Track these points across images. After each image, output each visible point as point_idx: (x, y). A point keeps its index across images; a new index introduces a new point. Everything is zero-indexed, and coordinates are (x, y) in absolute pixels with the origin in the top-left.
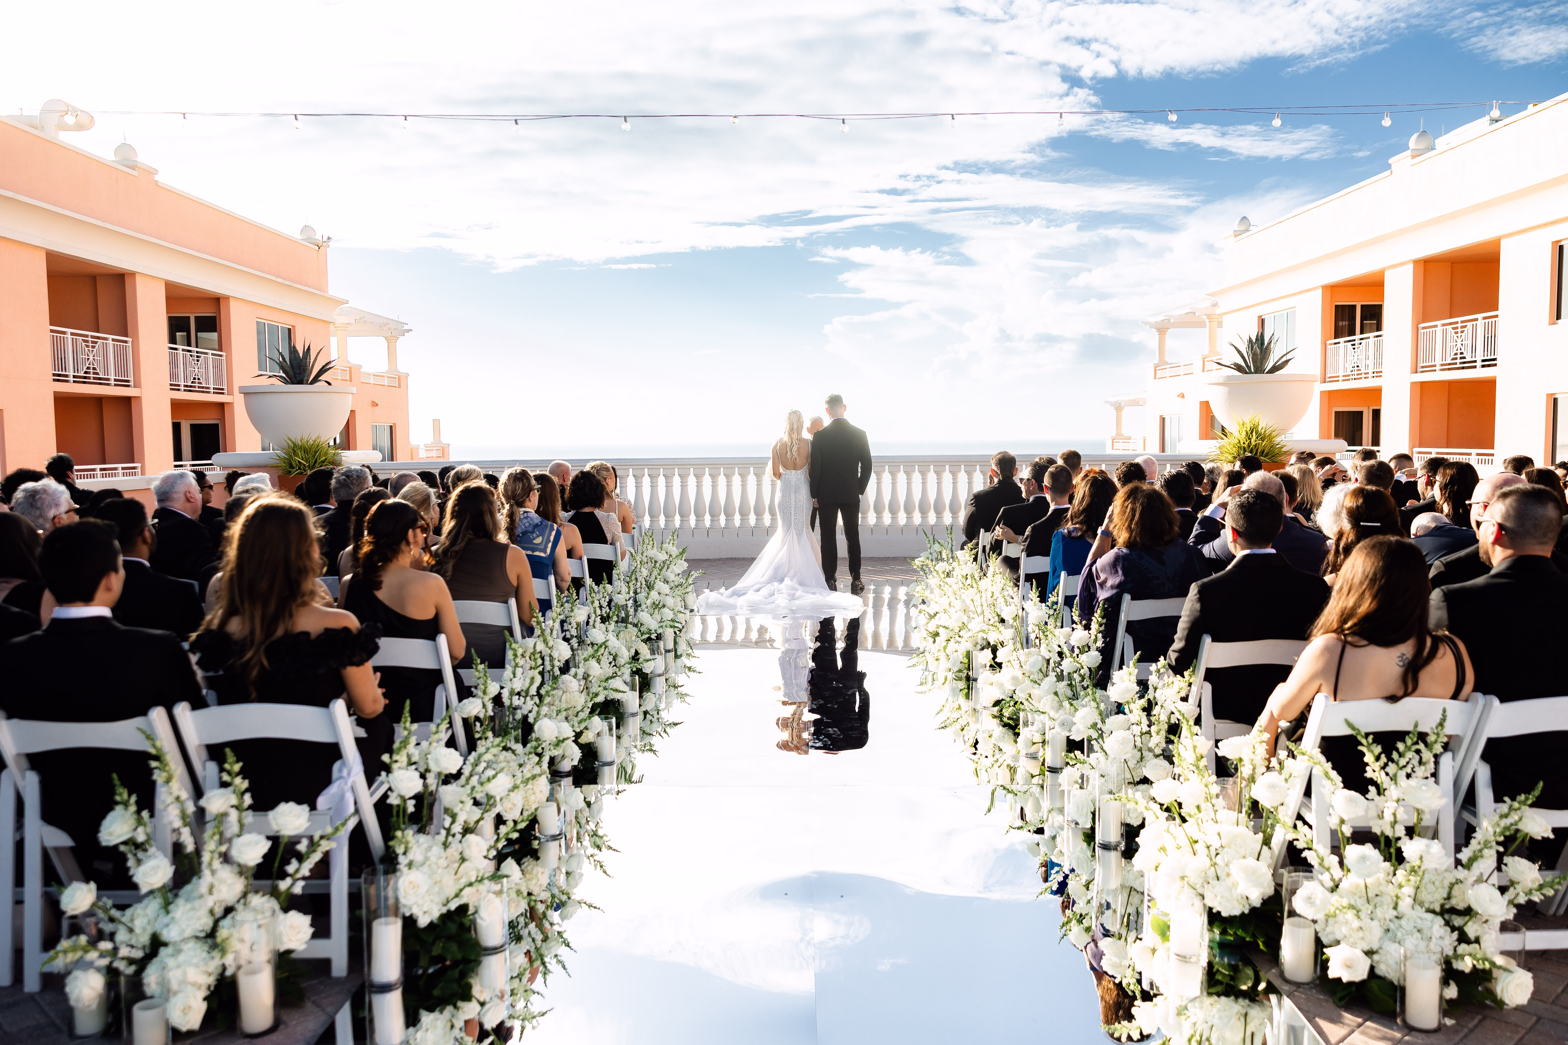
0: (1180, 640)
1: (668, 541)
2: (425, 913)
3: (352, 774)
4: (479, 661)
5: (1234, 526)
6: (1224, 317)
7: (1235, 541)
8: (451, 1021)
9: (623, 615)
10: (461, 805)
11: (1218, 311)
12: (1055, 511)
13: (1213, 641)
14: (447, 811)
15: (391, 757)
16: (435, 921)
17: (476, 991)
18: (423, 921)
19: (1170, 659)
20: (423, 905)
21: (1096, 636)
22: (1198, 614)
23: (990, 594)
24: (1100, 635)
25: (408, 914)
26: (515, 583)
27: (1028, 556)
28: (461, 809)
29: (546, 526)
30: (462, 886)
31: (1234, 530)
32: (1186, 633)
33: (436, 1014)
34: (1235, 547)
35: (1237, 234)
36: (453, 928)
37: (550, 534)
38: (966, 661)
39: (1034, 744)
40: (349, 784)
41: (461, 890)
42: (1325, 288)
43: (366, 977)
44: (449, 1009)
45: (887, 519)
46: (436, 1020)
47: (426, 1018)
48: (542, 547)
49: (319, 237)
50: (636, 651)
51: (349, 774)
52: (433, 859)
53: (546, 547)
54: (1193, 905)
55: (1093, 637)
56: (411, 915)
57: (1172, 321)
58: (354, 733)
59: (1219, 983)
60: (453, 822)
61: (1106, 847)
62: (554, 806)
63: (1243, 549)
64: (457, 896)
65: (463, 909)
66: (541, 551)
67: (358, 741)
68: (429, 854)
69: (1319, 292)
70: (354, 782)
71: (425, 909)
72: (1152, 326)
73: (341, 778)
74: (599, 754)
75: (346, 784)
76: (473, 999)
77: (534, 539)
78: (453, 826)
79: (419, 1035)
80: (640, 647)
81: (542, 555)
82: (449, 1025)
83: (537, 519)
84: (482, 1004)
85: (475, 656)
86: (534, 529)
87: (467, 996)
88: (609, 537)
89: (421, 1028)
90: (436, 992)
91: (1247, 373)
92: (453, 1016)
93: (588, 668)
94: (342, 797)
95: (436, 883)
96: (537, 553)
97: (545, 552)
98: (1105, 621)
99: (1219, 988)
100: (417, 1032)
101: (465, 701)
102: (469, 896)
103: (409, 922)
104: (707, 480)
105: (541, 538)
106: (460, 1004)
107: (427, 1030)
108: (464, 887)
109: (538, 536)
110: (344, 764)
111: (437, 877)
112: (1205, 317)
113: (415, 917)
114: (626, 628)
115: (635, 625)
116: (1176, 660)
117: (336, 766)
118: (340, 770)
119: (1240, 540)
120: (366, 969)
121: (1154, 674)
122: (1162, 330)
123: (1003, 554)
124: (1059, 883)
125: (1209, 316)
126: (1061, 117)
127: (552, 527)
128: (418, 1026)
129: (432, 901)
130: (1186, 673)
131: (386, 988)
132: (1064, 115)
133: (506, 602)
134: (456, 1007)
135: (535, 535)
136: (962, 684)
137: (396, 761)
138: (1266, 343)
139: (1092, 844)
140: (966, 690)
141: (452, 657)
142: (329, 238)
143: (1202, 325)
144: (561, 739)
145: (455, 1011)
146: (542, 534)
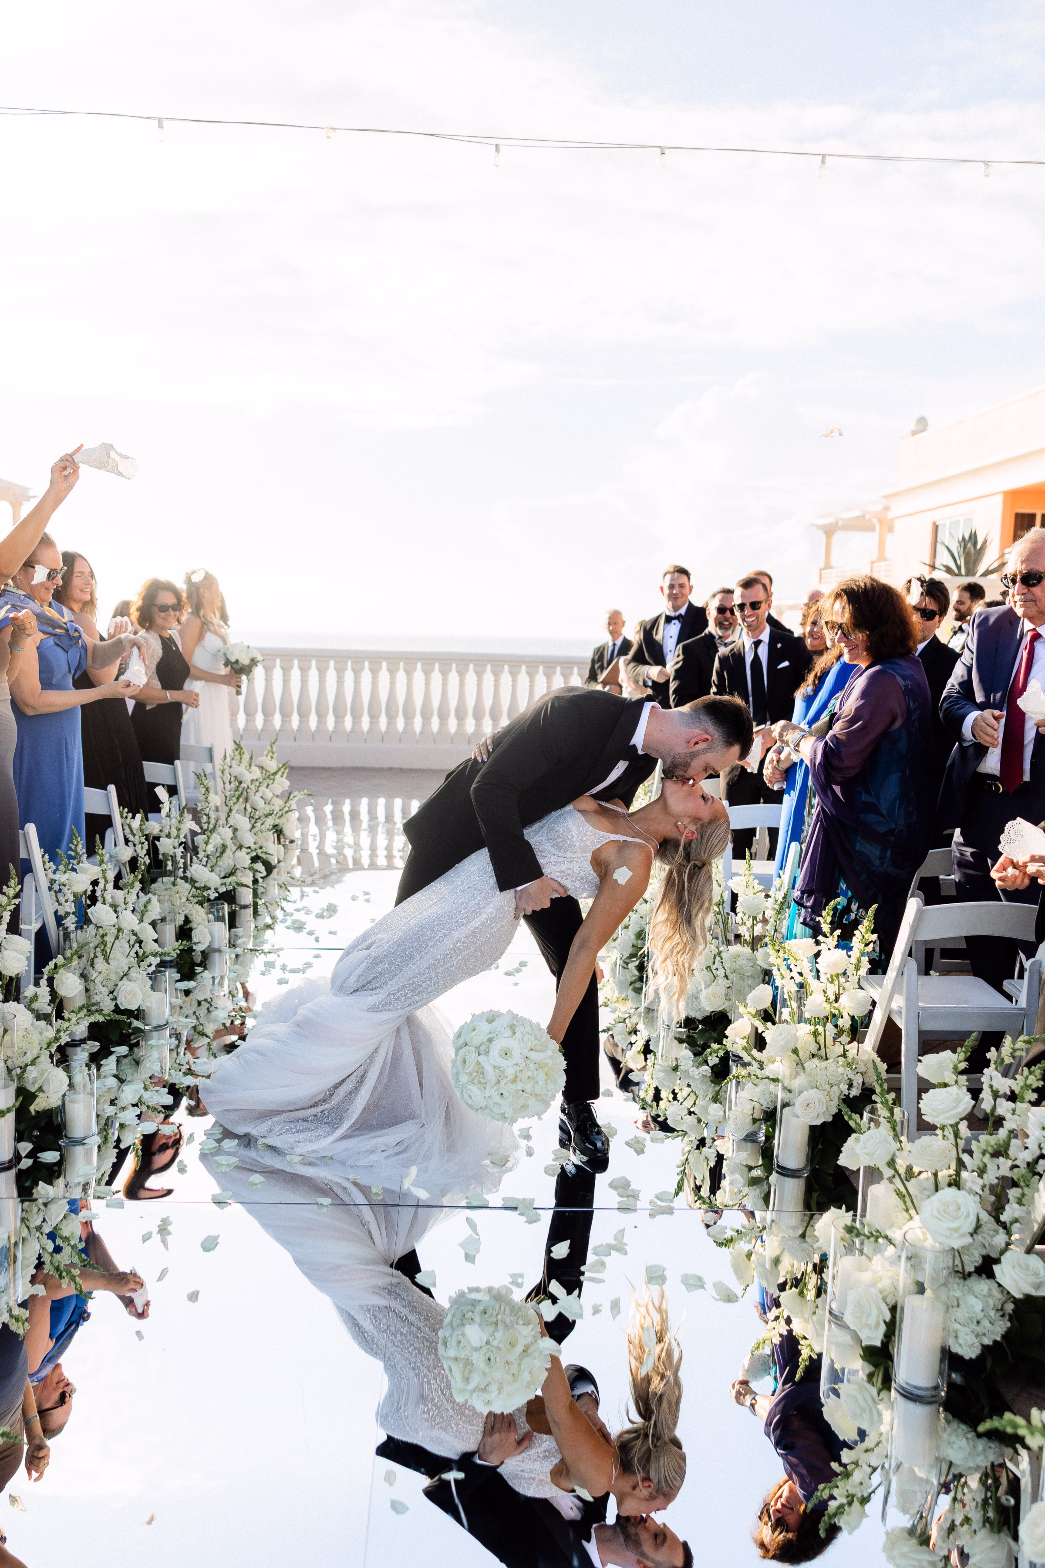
1: (266, 752)
6: (896, 521)
11: (890, 515)
21: (859, 960)
24: (865, 960)
35: (914, 433)
42: (1006, 494)
50: (186, 917)
55: (853, 960)
57: (832, 524)
69: (1000, 498)
72: (820, 527)
80: (194, 912)
91: (956, 575)
104: (331, 675)
112: (875, 521)
114: (174, 884)
122: (829, 531)
125: (880, 521)
126: (823, 161)
132: (828, 158)
143: (872, 529)
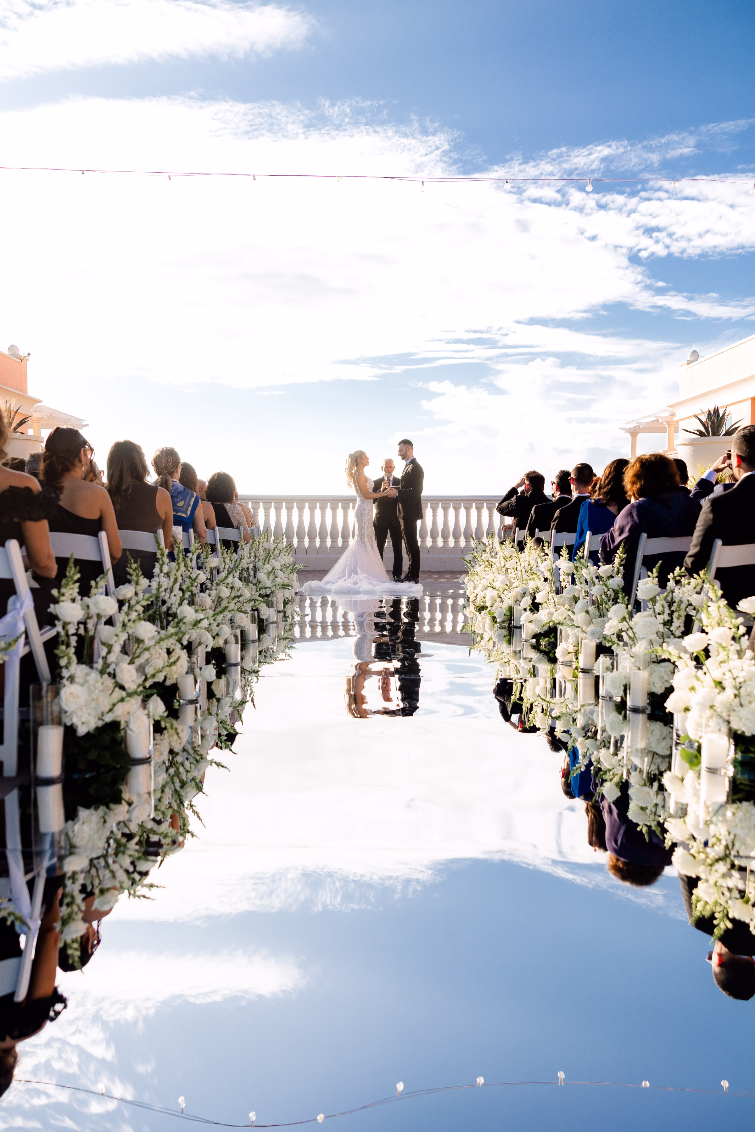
0: (696, 546)
2: (83, 723)
3: (24, 607)
4: (133, 561)
5: (739, 454)
6: (680, 423)
7: (739, 466)
8: (103, 817)
9: (245, 575)
10: (115, 638)
11: (676, 419)
12: (578, 498)
13: (724, 544)
14: (104, 644)
15: (59, 592)
16: (92, 732)
17: (126, 796)
18: (82, 731)
19: (686, 564)
20: (82, 716)
21: (618, 569)
22: (711, 522)
23: (527, 563)
24: (621, 568)
25: (69, 724)
26: (163, 517)
27: (557, 532)
28: (115, 642)
29: (188, 493)
30: (116, 701)
31: (739, 457)
32: (701, 539)
33: (92, 811)
34: (739, 472)
35: (689, 363)
36: (107, 738)
37: (190, 500)
38: (508, 613)
39: (569, 653)
40: (22, 615)
41: (114, 705)
42: (753, 399)
43: (32, 774)
44: (102, 809)
45: (440, 543)
46: (91, 815)
47: (83, 813)
48: (184, 509)
49: (21, 353)
51: (21, 607)
52: (91, 682)
53: (187, 509)
54: (720, 730)
55: (616, 569)
56: (72, 725)
57: (641, 427)
58: (29, 585)
59: (741, 791)
60: (109, 652)
61: (635, 710)
62: (191, 678)
63: (746, 472)
64: (110, 710)
65: (115, 725)
66: (183, 512)
67: (33, 590)
68: (88, 678)
69: (749, 403)
70: (25, 614)
71: (83, 720)
72: (627, 431)
73: (15, 609)
74: (227, 656)
75: (19, 614)
76: (123, 802)
77: (178, 502)
78: (109, 656)
79: (77, 827)
80: (259, 599)
81: (184, 515)
82: (102, 820)
83: (180, 487)
84: (130, 804)
85: (129, 557)
86: (178, 495)
87: (117, 799)
88: (235, 523)
89: (79, 820)
90: (91, 791)
91: (706, 436)
92: (105, 814)
93: (219, 592)
94: (15, 626)
95: (93, 700)
96: (180, 514)
97: (186, 514)
98: (625, 556)
99: (740, 795)
100: (74, 824)
101: (121, 587)
102: (120, 713)
103: (70, 731)
105: (183, 502)
106: (112, 806)
107: (84, 823)
108: (117, 703)
109: (181, 501)
110: (18, 598)
111: (94, 696)
112: (665, 423)
113: (74, 727)
114: (248, 585)
115: (255, 585)
116: (692, 563)
117: (11, 600)
118: (14, 604)
119: (743, 465)
120: (32, 768)
121: (671, 580)
122: (634, 434)
123: (536, 536)
124: (585, 766)
125: (668, 423)
127: (192, 494)
128: (76, 820)
129: (89, 714)
130: (701, 573)
131: (49, 782)
133: (155, 532)
134: (108, 807)
135: (178, 500)
136: (505, 632)
137: (63, 595)
138: (721, 415)
139: (623, 712)
140: (508, 637)
141: (112, 557)
142: (29, 354)
143: (663, 430)
144: (199, 619)
145: (108, 811)
146: (184, 499)
